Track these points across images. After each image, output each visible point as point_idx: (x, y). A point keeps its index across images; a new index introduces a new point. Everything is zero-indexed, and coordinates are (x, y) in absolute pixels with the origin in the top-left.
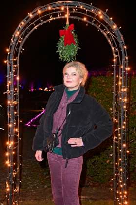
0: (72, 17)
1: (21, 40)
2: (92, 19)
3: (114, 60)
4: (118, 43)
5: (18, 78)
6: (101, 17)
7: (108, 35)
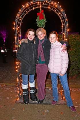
0: (43, 7)
1: (21, 18)
2: (52, 7)
3: (62, 26)
4: (64, 18)
5: (20, 36)
6: (56, 6)
7: (60, 15)
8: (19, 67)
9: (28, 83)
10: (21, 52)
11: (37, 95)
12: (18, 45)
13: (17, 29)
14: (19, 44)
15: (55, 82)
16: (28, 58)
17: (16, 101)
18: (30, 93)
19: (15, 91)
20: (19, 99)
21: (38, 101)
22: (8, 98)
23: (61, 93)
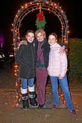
0: (43, 9)
1: (19, 20)
3: (62, 29)
4: (64, 20)
5: (19, 38)
6: (56, 7)
7: (60, 17)
8: (18, 70)
9: (28, 87)
10: (19, 55)
11: (37, 100)
12: (17, 48)
13: (16, 31)
14: (18, 46)
15: (55, 86)
16: (28, 61)
17: (15, 106)
18: (30, 98)
19: (14, 96)
20: (18, 104)
21: (38, 106)
22: (7, 103)
23: (62, 97)
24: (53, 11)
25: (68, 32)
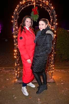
1: (17, 13)
3: (51, 21)
5: (17, 28)
6: (47, 4)
7: (49, 11)
8: (17, 54)
20: (17, 80)
22: (8, 79)
23: (50, 73)
24: (44, 7)
25: (57, 24)
